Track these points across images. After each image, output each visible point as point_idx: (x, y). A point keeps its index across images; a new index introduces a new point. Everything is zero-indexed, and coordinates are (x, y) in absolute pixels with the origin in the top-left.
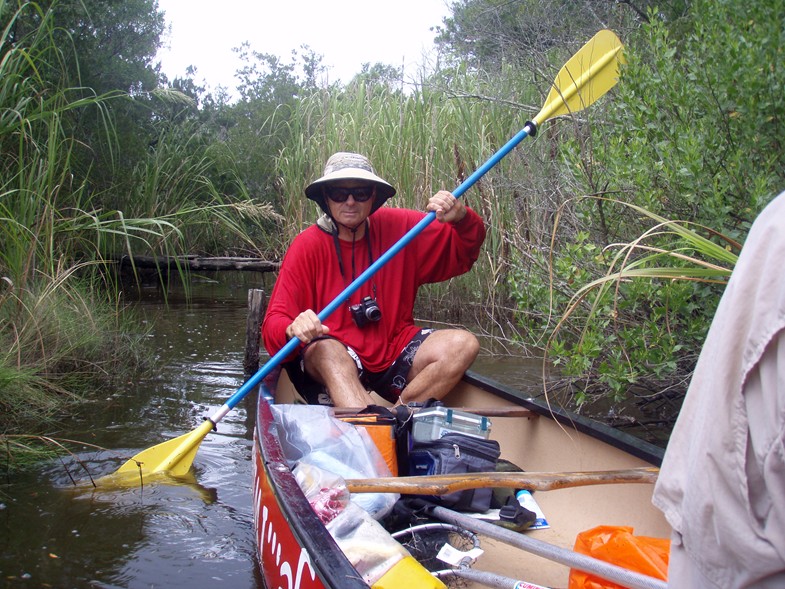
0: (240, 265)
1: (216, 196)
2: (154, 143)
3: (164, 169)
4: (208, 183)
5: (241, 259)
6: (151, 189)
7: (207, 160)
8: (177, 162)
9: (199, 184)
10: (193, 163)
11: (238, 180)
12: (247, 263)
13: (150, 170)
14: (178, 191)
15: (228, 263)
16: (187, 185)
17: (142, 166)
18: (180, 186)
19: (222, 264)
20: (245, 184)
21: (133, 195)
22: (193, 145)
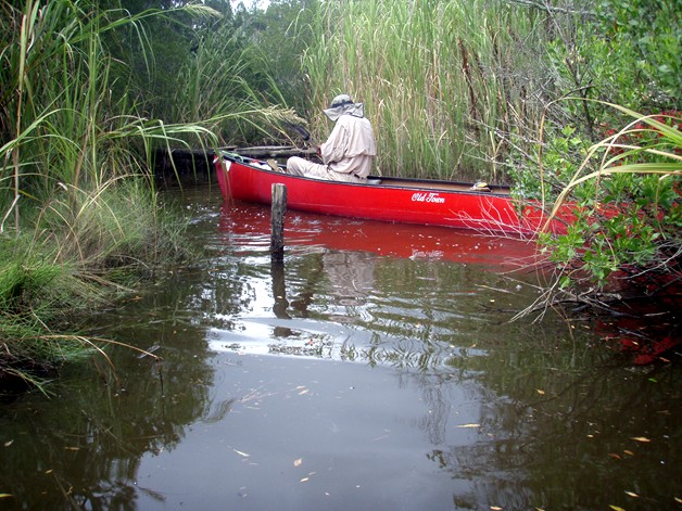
0: (274, 154)
1: (251, 93)
2: (195, 49)
3: (205, 72)
4: (243, 82)
5: (275, 147)
6: (194, 89)
7: (243, 62)
8: (216, 64)
9: (236, 84)
10: (231, 64)
11: (270, 78)
12: (280, 152)
13: (192, 73)
14: (218, 90)
15: (264, 153)
16: (226, 85)
17: (184, 71)
18: (219, 86)
19: (258, 153)
20: (276, 81)
21: (179, 95)
22: (230, 49)
